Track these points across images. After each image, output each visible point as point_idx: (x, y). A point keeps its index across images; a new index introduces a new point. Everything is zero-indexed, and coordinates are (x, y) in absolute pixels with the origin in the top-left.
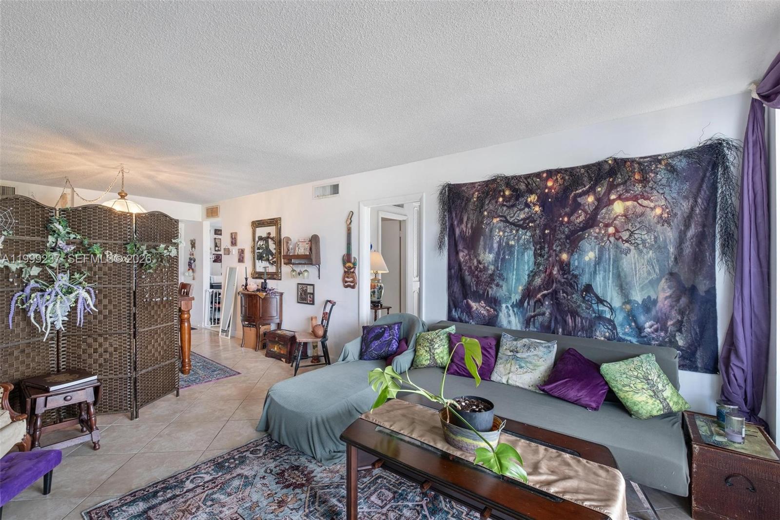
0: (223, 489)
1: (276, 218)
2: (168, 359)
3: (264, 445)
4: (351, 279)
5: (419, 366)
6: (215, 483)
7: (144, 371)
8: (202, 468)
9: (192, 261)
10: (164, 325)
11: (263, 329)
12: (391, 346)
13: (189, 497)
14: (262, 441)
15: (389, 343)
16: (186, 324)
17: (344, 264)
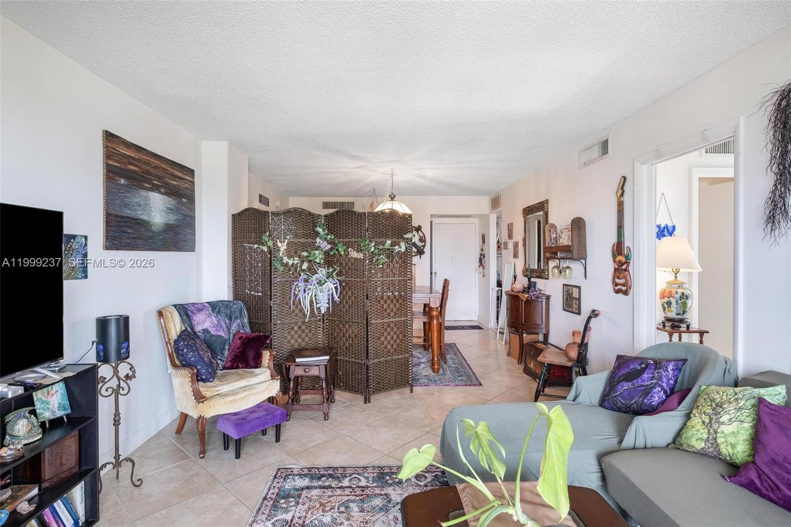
0: (363, 502)
1: (543, 202)
2: (401, 354)
3: (434, 474)
4: (622, 281)
5: (685, 447)
6: (363, 491)
7: (376, 361)
8: (368, 471)
9: (482, 257)
10: (398, 319)
11: (527, 338)
12: (648, 398)
13: (337, 494)
14: (437, 469)
15: (647, 391)
16: (435, 322)
17: (614, 257)
